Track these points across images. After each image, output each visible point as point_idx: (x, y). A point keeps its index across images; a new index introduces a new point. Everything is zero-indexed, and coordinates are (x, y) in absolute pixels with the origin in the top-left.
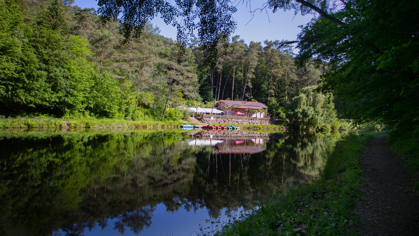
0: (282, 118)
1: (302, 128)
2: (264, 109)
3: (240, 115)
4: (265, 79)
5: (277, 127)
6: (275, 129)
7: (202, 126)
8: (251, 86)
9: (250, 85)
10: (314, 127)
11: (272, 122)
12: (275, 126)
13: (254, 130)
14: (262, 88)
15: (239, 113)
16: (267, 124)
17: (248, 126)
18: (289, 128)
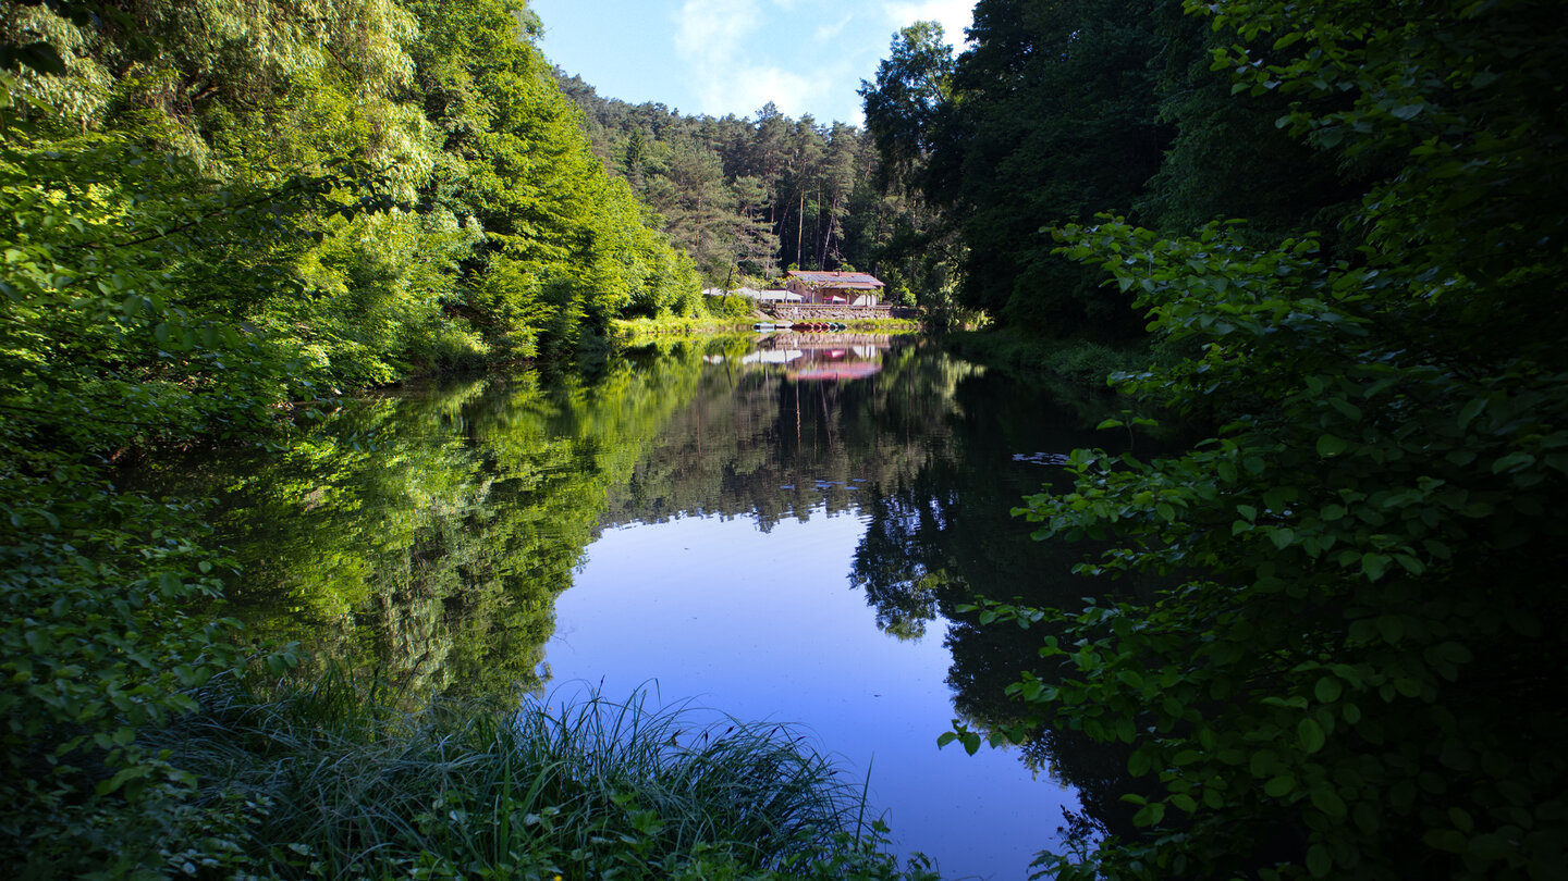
0: (908, 305)
1: (953, 322)
2: (878, 287)
3: (837, 302)
4: (868, 216)
5: (907, 322)
6: (902, 326)
7: (791, 324)
8: (842, 236)
9: (839, 233)
10: (975, 321)
11: (895, 314)
12: (901, 321)
13: (867, 330)
14: (862, 236)
15: (835, 298)
16: (886, 318)
17: (855, 322)
18: (929, 325)
